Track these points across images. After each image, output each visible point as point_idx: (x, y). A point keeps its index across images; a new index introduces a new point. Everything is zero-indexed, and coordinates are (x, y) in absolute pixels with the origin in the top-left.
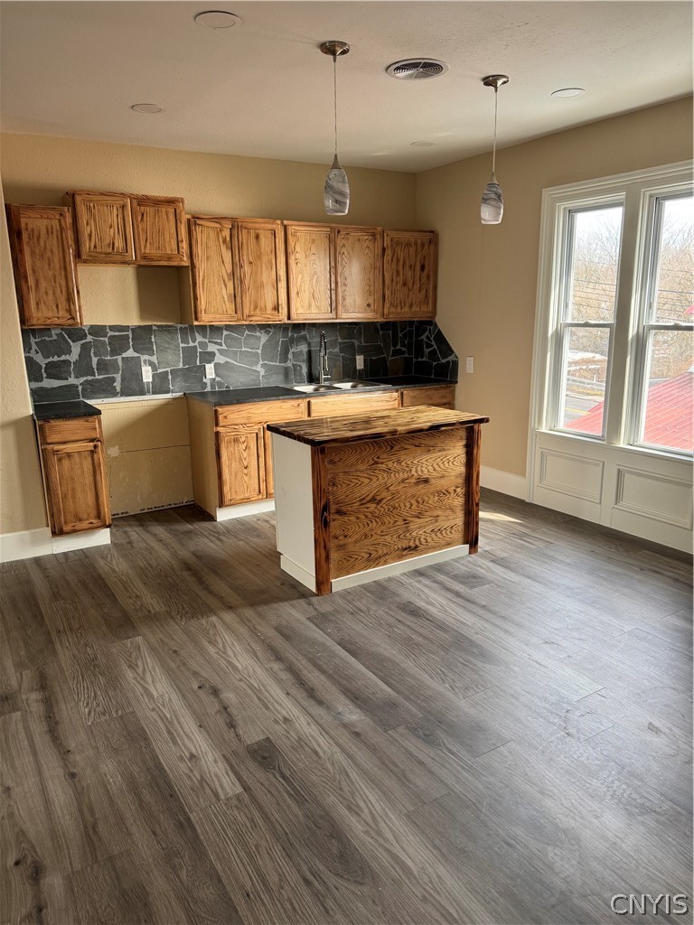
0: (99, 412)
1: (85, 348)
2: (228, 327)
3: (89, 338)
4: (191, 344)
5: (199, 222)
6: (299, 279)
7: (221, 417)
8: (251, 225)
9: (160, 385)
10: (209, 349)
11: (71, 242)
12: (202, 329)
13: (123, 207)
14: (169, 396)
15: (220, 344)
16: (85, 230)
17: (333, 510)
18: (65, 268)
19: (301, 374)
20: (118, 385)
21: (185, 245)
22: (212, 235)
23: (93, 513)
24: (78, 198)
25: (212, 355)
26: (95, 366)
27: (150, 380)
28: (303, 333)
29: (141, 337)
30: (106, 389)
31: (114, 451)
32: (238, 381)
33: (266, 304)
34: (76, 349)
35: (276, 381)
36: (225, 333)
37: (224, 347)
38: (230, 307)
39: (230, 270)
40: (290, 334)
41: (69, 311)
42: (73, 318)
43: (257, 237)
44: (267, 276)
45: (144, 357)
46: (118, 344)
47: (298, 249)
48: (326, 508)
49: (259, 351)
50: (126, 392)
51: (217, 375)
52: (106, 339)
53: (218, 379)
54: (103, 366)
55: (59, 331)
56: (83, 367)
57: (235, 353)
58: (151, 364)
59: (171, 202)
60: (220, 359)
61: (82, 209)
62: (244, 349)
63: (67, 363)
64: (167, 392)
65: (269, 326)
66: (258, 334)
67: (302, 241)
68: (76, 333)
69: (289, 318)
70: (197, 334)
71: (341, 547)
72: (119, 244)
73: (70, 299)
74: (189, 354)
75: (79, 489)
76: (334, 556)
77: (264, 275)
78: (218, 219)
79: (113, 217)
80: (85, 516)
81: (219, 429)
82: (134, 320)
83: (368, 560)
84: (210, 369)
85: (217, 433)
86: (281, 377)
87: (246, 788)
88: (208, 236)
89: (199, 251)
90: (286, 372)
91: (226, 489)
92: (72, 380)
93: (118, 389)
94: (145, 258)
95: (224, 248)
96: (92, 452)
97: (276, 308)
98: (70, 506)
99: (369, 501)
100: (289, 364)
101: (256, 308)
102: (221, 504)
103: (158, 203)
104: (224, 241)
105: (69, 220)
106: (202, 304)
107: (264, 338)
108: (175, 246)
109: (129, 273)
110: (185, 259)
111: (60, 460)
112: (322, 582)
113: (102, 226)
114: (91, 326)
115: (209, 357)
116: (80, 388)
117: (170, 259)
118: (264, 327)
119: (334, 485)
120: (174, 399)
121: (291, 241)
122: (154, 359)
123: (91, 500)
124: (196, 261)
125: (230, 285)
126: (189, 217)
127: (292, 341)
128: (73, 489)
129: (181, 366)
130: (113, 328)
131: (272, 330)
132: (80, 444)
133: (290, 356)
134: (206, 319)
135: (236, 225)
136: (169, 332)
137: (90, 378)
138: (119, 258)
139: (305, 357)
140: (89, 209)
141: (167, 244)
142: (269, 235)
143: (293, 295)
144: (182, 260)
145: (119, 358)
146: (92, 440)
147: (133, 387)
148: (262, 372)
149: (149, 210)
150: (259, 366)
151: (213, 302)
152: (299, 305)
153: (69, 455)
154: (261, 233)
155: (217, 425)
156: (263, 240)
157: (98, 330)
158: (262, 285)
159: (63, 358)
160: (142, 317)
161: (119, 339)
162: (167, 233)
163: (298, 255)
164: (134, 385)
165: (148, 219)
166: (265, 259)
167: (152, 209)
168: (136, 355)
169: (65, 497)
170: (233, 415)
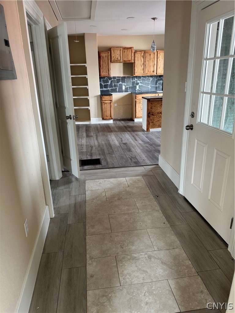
0: (112, 95)
1: (112, 82)
2: (143, 77)
3: (113, 79)
4: (134, 81)
5: (137, 52)
6: (160, 64)
7: (137, 97)
8: (149, 52)
9: (126, 91)
10: (138, 82)
11: (110, 58)
12: (136, 77)
13: (120, 50)
14: (128, 93)
15: (140, 81)
16: (113, 56)
17: (151, 114)
18: (108, 64)
19: (160, 88)
20: (117, 90)
21: (133, 58)
22: (139, 55)
23: (110, 116)
24: (112, 49)
25: (138, 83)
26: (113, 86)
27: (124, 89)
28: (162, 78)
29: (123, 79)
30: (115, 91)
31: (116, 105)
32: (144, 90)
33: (151, 70)
34: (110, 81)
35: (154, 90)
36: (142, 78)
37: (141, 81)
38: (142, 72)
39: (143, 63)
40: (158, 78)
41: (108, 73)
42: (109, 75)
43: (150, 55)
44: (152, 64)
45: (123, 84)
46: (118, 81)
47: (160, 57)
48: (149, 113)
49: (150, 82)
50: (119, 92)
51: (139, 88)
52: (116, 80)
53: (139, 89)
54: (115, 86)
55: (107, 78)
56: (111, 86)
57: (144, 83)
58: (125, 85)
59: (131, 48)
60: (140, 84)
61: (112, 51)
62: (146, 82)
63: (108, 85)
64: (128, 92)
65: (153, 76)
66: (150, 78)
67: (161, 55)
68: (110, 78)
69: (156, 74)
70: (135, 78)
71: (152, 122)
72: (119, 58)
73: (109, 71)
74: (133, 83)
75: (107, 110)
76: (151, 124)
77: (151, 63)
78: (141, 51)
79: (118, 52)
80: (108, 116)
81: (136, 100)
82: (122, 75)
83: (159, 126)
84: (138, 86)
85: (136, 101)
86: (155, 89)
87: (120, 145)
88: (138, 55)
89: (136, 59)
90: (156, 88)
91: (137, 114)
92: (109, 89)
93: (118, 91)
94: (124, 61)
95: (142, 58)
96: (110, 103)
97: (153, 72)
98: (106, 114)
99: (160, 113)
100: (157, 86)
101: (148, 71)
102: (136, 117)
103: (128, 48)
104: (142, 56)
105: (110, 54)
106: (136, 71)
107: (151, 79)
108: (131, 58)
109: (122, 64)
110: (133, 61)
111: (104, 104)
112: (148, 129)
113: (116, 54)
114: (113, 77)
115: (138, 84)
116: (110, 90)
117: (129, 61)
118: (151, 76)
119: (152, 109)
120: (129, 94)
121: (158, 55)
122: (125, 84)
123: (109, 113)
124: (135, 61)
125: (143, 66)
126: (134, 51)
127: (158, 80)
128: (106, 110)
129: (131, 86)
130: (117, 77)
131: (153, 77)
132: (108, 101)
133: (158, 84)
134: (137, 74)
135: (145, 52)
136: (129, 78)
137: (112, 88)
138: (119, 61)
139: (162, 84)
140: (114, 51)
141: (129, 57)
142: (153, 54)
143: (158, 68)
144: (132, 61)
145: (118, 84)
146: (110, 101)
147: (121, 91)
148: (150, 88)
149: (126, 50)
150: (149, 86)
151: (138, 71)
152: (159, 71)
153: (106, 103)
154: (151, 54)
155: (136, 99)
156: (151, 55)
157: (114, 78)
158: (150, 66)
159: (107, 84)
160: (124, 75)
161: (119, 79)
162: (129, 55)
163: (160, 59)
164: (121, 90)
165: (125, 52)
166: (151, 60)
167: (127, 50)
168: (122, 83)
169: (105, 112)
170: (140, 97)
